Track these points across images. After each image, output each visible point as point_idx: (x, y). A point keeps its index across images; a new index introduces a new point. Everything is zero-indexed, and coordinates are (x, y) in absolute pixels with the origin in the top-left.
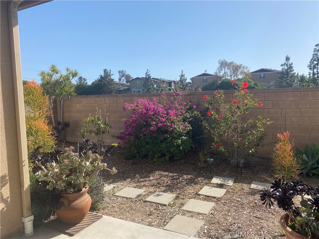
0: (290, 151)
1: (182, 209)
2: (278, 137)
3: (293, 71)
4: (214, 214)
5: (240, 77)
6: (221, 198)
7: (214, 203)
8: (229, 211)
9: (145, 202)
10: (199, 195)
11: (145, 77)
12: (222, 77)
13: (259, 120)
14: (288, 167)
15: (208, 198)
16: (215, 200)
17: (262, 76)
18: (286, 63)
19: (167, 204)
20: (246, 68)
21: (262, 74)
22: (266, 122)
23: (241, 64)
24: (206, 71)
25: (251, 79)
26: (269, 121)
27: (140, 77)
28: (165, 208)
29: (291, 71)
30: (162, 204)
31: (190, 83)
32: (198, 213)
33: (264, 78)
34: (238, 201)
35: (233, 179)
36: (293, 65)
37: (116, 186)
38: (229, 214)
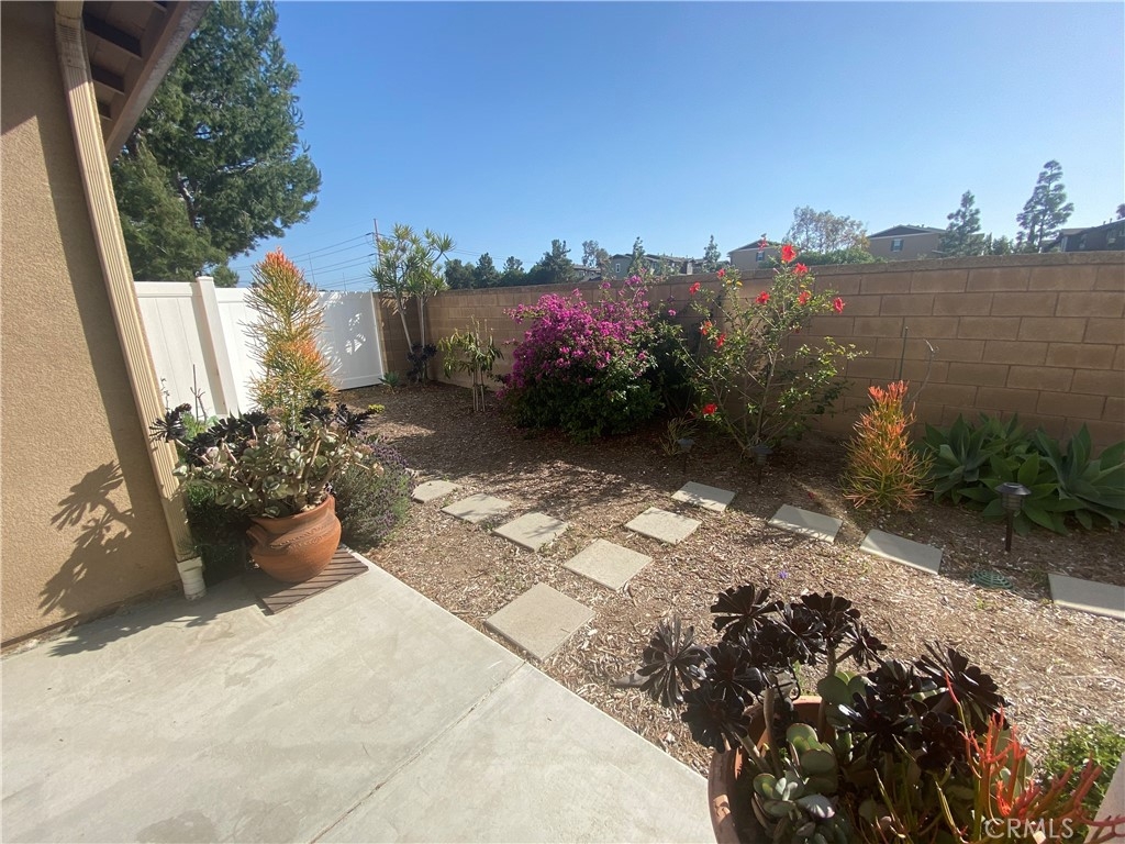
0: (902, 435)
1: (566, 565)
2: (872, 396)
3: (978, 229)
4: (633, 593)
5: (842, 247)
6: (674, 546)
7: (651, 559)
8: (677, 589)
9: (494, 535)
10: (626, 530)
11: (631, 253)
12: (800, 250)
13: (827, 348)
14: (887, 478)
15: (644, 542)
16: (657, 548)
17: (897, 244)
18: (963, 209)
19: (536, 548)
20: (859, 226)
21: (897, 240)
22: (848, 352)
23: (846, 216)
24: (763, 236)
25: (866, 250)
26: (854, 351)
27: (623, 253)
28: (528, 557)
29: (973, 230)
30: (525, 547)
31: (727, 263)
32: (595, 583)
33: (901, 248)
34: (720, 561)
35: (731, 495)
36: (979, 216)
37: (460, 487)
38: (674, 600)
